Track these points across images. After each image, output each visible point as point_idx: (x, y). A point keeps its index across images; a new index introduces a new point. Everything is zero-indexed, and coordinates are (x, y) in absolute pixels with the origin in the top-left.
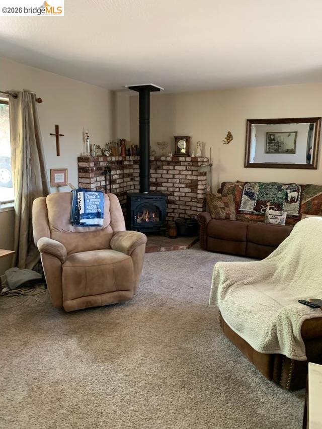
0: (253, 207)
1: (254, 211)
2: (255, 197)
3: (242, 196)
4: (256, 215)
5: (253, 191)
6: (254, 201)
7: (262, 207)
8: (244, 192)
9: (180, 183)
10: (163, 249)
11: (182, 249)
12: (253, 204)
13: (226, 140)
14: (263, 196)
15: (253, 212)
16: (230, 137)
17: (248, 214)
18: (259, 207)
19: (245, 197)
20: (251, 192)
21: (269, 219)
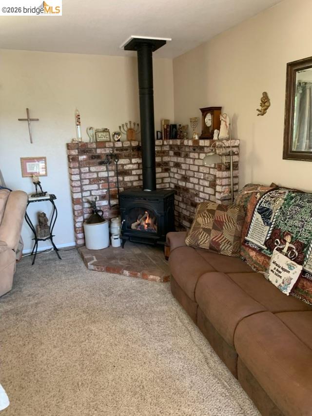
0: (264, 239)
1: (264, 247)
2: (273, 220)
3: (254, 213)
4: (264, 255)
5: (271, 207)
6: (268, 227)
7: (277, 242)
8: (257, 207)
9: (204, 179)
10: (126, 272)
11: (153, 280)
12: (265, 233)
13: (260, 108)
14: (285, 220)
15: (261, 249)
16: (265, 101)
17: (254, 249)
18: (273, 242)
19: (257, 216)
20: (268, 209)
21: (270, 272)
